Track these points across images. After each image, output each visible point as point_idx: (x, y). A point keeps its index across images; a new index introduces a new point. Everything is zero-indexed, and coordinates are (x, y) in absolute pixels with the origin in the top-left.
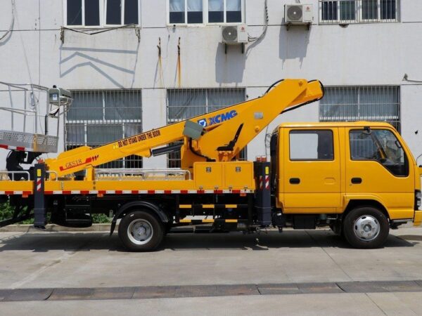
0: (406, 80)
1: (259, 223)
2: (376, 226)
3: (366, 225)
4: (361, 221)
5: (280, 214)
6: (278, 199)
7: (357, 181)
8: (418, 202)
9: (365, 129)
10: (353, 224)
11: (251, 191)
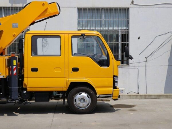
0: (133, 4)
1: (11, 98)
2: (88, 100)
3: (82, 99)
4: (78, 96)
5: (25, 92)
6: (24, 82)
7: (75, 70)
8: (116, 83)
9: (82, 36)
10: (73, 98)
11: (3, 76)
